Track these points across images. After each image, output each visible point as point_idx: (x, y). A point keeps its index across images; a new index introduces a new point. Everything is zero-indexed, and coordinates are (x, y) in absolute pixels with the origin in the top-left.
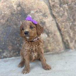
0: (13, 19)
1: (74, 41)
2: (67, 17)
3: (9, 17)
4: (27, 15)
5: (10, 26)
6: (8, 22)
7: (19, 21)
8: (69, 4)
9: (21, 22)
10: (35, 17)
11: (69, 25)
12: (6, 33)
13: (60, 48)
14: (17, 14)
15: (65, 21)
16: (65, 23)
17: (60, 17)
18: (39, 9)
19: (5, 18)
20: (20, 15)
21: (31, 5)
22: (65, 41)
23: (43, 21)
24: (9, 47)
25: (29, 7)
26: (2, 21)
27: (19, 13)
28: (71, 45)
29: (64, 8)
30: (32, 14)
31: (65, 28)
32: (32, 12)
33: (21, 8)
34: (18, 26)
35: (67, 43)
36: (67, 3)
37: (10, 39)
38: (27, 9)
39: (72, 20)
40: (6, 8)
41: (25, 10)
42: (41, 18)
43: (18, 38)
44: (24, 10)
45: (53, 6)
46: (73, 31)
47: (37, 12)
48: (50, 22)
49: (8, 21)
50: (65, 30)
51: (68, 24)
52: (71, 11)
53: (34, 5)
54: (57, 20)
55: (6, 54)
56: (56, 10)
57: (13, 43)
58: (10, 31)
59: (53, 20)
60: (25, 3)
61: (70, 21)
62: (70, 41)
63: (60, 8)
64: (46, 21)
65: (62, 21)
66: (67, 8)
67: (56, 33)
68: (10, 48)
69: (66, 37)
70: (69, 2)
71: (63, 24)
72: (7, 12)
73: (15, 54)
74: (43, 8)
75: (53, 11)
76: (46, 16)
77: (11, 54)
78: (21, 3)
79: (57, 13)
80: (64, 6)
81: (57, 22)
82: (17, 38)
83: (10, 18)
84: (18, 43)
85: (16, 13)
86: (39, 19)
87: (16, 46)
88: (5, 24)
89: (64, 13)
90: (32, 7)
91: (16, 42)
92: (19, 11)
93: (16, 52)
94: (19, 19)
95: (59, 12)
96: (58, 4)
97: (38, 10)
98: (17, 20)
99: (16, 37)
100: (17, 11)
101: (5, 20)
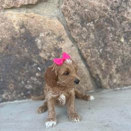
0: (14, 46)
1: (108, 76)
2: (94, 41)
3: (9, 42)
4: (35, 39)
5: (10, 55)
6: (8, 50)
7: (24, 48)
8: (96, 21)
9: (26, 49)
10: (46, 42)
11: (99, 52)
12: (6, 65)
13: (87, 87)
14: (20, 37)
15: (91, 46)
16: (92, 49)
17: (83, 41)
18: (51, 30)
19: (3, 44)
20: (25, 39)
21: (40, 25)
22: (94, 75)
23: (58, 47)
24: (10, 86)
25: (36, 28)
27: (23, 37)
28: (105, 82)
29: (88, 27)
30: (42, 37)
31: (92, 57)
32: (42, 35)
33: (26, 29)
34: (23, 56)
35: (98, 79)
36: (93, 21)
38: (34, 31)
39: (103, 45)
40: (5, 30)
41: (31, 32)
42: (55, 43)
43: (23, 72)
44: (29, 33)
45: (72, 25)
46: (106, 61)
48: (68, 48)
49: (7, 48)
50: (93, 59)
51: (97, 51)
52: (100, 32)
53: (44, 24)
54: (79, 45)
55: (7, 96)
56: (76, 32)
57: (16, 80)
58: (11, 63)
59: (73, 46)
60: (31, 23)
61: (100, 47)
62: (102, 75)
64: (62, 47)
65: (86, 47)
66: (93, 28)
67: (79, 65)
69: (96, 70)
70: (96, 19)
72: (7, 36)
73: (19, 95)
74: (58, 29)
75: (72, 33)
76: (63, 40)
77: (14, 95)
78: (25, 23)
79: (78, 35)
80: (88, 25)
81: (80, 48)
82: (21, 73)
83: (11, 44)
84: (23, 80)
85: (18, 36)
86: (52, 44)
87: (20, 84)
88: (3, 52)
89: (89, 34)
90: (41, 28)
91: (19, 78)
92: (23, 34)
93: (20, 93)
94: (23, 46)
95: (81, 34)
96: (79, 23)
97: (50, 32)
98: (21, 46)
99: (19, 71)
100: (20, 34)
101: (3, 47)
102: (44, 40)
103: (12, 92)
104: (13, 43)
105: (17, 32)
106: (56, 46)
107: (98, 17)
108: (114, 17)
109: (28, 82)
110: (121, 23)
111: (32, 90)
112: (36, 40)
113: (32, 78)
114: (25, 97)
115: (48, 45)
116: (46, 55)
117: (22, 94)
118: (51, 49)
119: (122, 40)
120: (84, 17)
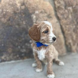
0: (15, 19)
1: (76, 44)
5: (11, 26)
6: (10, 22)
7: (22, 21)
8: (74, 6)
9: (24, 22)
10: (40, 18)
14: (20, 13)
15: (69, 23)
17: (64, 19)
18: (44, 9)
19: (6, 16)
20: (24, 14)
21: (36, 5)
24: (8, 50)
25: (33, 6)
26: (3, 19)
27: (23, 13)
30: (37, 14)
31: (69, 31)
32: (37, 12)
33: (25, 6)
34: (21, 27)
36: (72, 6)
37: (11, 40)
38: (31, 9)
39: (76, 23)
40: (9, 5)
41: (29, 9)
42: (45, 19)
43: (20, 40)
47: (41, 12)
49: (9, 20)
53: (39, 4)
54: (61, 22)
55: (5, 58)
56: (61, 12)
57: (14, 45)
59: (57, 22)
60: (30, 2)
63: (65, 11)
68: (10, 50)
71: (67, 26)
72: (10, 10)
73: (15, 57)
74: (48, 9)
75: (58, 13)
76: (51, 17)
77: (11, 57)
79: (62, 15)
80: (69, 8)
81: (62, 24)
83: (13, 17)
84: (20, 45)
87: (17, 49)
88: (6, 23)
89: (69, 15)
90: (37, 7)
91: (17, 44)
92: (23, 10)
93: (16, 55)
94: (22, 19)
95: (64, 14)
96: (63, 6)
97: (43, 11)
98: (20, 19)
100: (21, 10)
101: (6, 19)
102: (39, 16)
103: (10, 55)
104: (14, 17)
105: (18, 8)
109: (23, 47)
111: (25, 53)
112: (32, 16)
113: (26, 44)
114: (19, 58)
117: (18, 56)
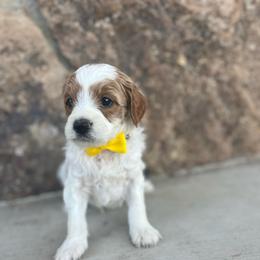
106: (27, 79)
107: (120, 7)
108: (156, 7)
110: (174, 19)
115: (7, 76)
116: (6, 101)
118: (16, 85)
119: (182, 61)
120: (86, 7)
